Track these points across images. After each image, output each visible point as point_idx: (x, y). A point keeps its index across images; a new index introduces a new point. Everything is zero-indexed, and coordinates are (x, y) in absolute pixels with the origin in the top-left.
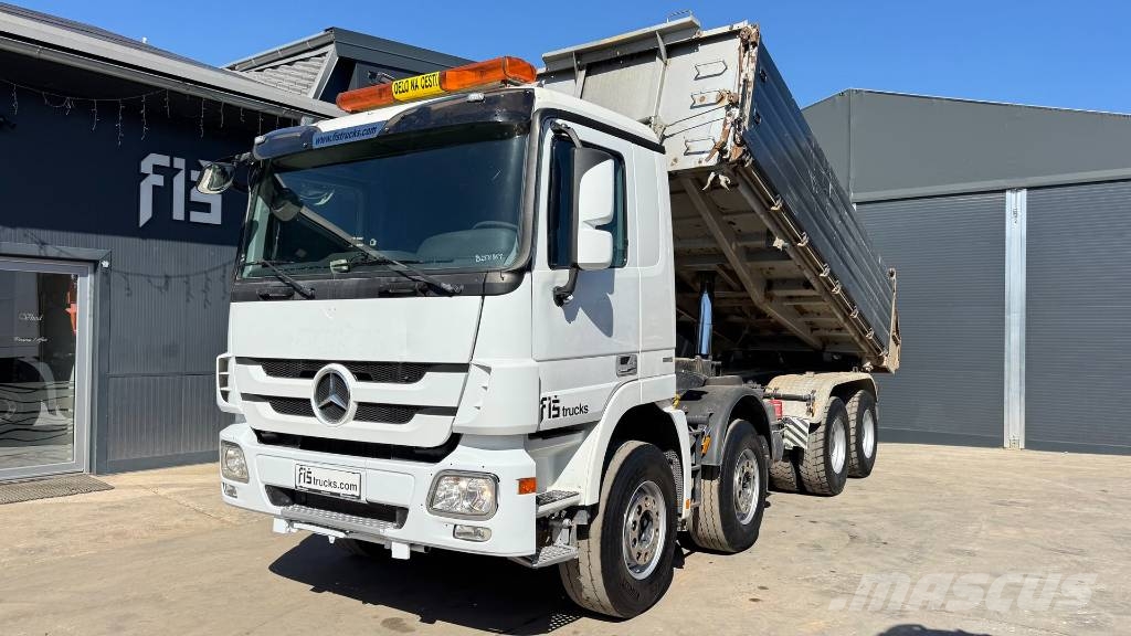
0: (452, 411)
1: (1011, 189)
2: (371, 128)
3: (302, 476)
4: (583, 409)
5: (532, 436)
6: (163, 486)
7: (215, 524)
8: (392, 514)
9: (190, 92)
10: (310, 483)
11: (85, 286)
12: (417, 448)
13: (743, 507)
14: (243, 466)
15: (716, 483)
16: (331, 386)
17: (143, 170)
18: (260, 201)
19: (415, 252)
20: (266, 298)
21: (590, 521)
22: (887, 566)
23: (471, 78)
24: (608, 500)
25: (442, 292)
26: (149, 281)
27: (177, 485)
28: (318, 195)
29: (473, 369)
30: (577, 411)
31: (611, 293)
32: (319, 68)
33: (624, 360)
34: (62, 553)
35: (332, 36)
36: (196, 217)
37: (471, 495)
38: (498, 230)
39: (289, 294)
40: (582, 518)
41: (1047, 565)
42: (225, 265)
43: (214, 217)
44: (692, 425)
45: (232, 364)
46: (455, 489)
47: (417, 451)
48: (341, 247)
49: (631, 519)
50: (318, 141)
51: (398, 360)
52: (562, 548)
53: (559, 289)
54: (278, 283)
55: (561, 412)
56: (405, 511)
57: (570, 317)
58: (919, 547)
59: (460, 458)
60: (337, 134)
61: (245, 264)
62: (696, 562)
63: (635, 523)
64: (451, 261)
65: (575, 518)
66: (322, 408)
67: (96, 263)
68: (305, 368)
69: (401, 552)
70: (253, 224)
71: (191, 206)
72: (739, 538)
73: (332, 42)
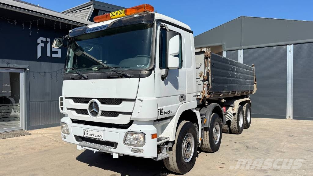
0: (130, 113)
1: (289, 44)
2: (104, 26)
3: (85, 133)
4: (170, 112)
5: (155, 121)
6: (45, 133)
7: (61, 144)
8: (113, 144)
9: (51, 19)
10: (88, 135)
11: (22, 76)
12: (120, 125)
13: (216, 139)
14: (68, 130)
15: (208, 132)
16: (93, 106)
17: (38, 42)
18: (71, 50)
19: (118, 65)
20: (73, 79)
21: (173, 146)
22: (259, 156)
23: (134, 11)
24: (178, 139)
25: (127, 77)
26: (40, 74)
27: (50, 133)
28: (88, 48)
29: (137, 100)
30: (169, 112)
31: (178, 77)
32: (88, 12)
33: (182, 97)
34: (16, 154)
35: (92, 3)
36: (54, 55)
37: (137, 139)
38: (144, 58)
39: (80, 78)
40: (170, 145)
41: (307, 155)
42: (62, 69)
43: (59, 55)
44: (201, 115)
45: (64, 99)
46: (132, 137)
47: (120, 126)
48: (96, 64)
49: (184, 144)
50: (88, 31)
51: (114, 98)
52: (164, 154)
53: (163, 75)
54: (77, 75)
55: (164, 113)
56: (117, 144)
57: (166, 84)
58: (267, 150)
59: (133, 128)
60: (94, 29)
61: (67, 69)
62: (202, 155)
63: (185, 145)
64: (129, 67)
65: (168, 145)
66: (91, 112)
67: (25, 69)
68: (85, 100)
69: (116, 156)
70: (69, 57)
71: (52, 52)
72: (214, 148)
73: (92, 4)
